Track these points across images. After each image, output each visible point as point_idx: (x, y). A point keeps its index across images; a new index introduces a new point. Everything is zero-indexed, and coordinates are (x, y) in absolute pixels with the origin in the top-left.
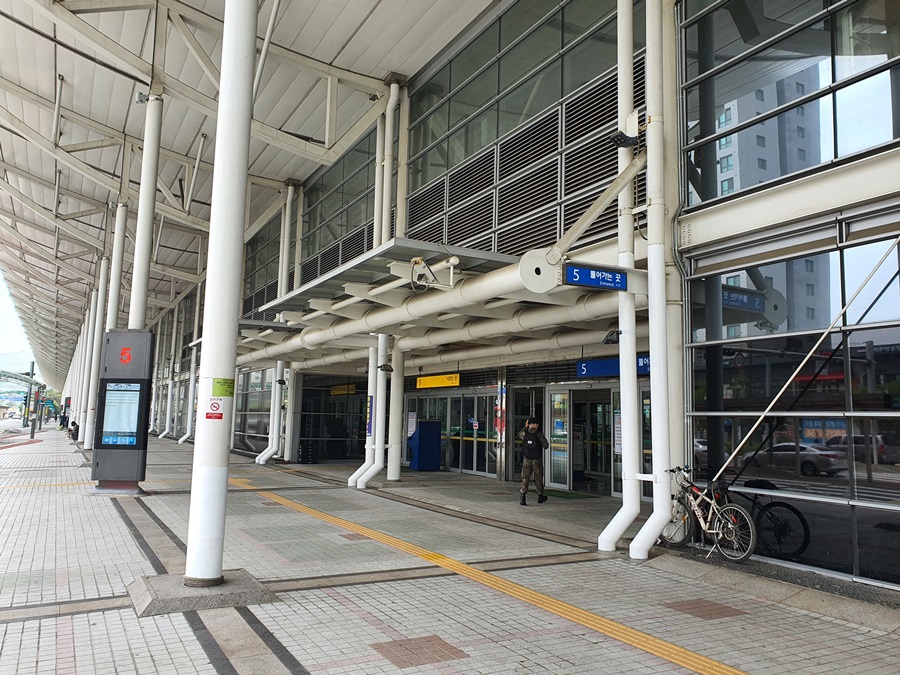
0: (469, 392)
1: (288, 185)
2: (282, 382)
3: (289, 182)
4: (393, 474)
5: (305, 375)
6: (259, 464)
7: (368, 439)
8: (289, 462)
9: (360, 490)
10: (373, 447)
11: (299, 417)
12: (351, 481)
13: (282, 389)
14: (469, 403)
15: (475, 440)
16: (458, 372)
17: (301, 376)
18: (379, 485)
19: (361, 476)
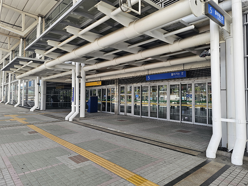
0: (104, 87)
1: (39, 17)
2: (39, 84)
3: (39, 16)
4: (82, 115)
5: (47, 82)
6: (31, 112)
7: (73, 103)
8: (42, 110)
9: (70, 122)
10: (75, 106)
11: (45, 95)
12: (66, 118)
13: (39, 87)
14: (104, 90)
15: (106, 102)
16: (101, 81)
17: (46, 83)
18: (78, 119)
19: (70, 117)
